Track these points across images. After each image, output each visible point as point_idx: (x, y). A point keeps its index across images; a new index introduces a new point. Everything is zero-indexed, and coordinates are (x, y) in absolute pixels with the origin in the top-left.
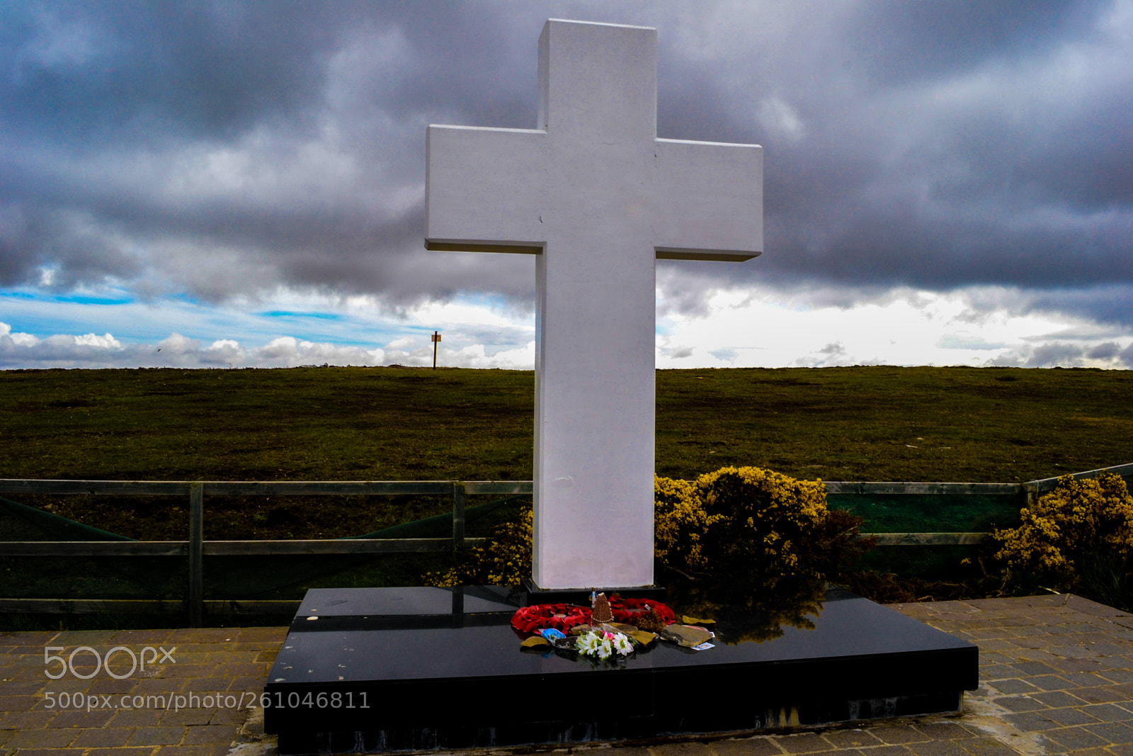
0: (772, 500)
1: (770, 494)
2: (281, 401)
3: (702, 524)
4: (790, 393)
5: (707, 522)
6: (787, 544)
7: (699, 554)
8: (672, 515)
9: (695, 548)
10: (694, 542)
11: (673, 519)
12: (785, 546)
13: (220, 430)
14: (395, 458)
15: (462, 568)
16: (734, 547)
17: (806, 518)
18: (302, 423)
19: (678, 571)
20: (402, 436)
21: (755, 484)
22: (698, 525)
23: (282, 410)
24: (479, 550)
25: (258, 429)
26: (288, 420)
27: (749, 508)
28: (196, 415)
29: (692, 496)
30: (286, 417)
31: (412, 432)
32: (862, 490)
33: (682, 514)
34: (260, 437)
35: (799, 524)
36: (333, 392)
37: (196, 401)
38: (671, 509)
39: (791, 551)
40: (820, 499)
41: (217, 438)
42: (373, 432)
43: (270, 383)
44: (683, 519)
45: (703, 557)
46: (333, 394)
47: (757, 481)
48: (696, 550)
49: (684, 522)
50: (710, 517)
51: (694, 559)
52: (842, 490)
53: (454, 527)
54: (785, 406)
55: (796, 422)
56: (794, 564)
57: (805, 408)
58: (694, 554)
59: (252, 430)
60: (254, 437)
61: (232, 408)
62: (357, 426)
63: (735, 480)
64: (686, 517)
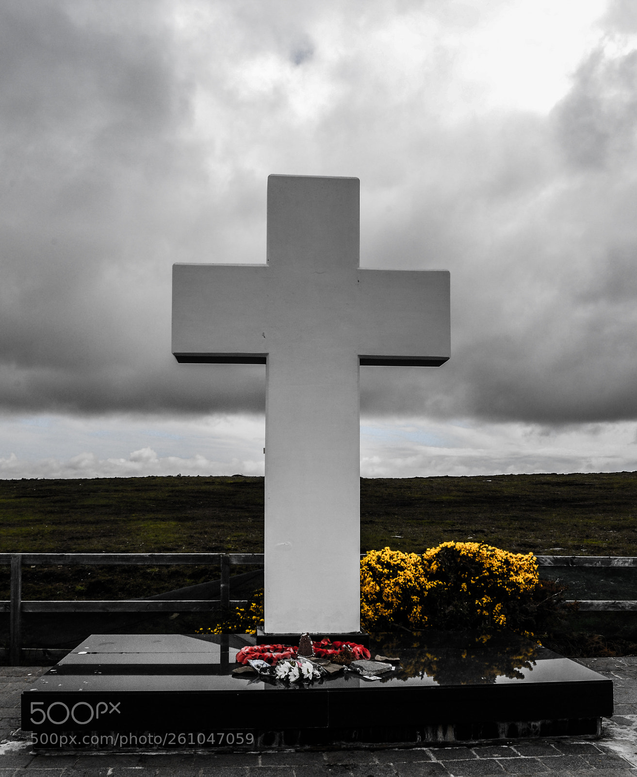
0: (484, 569)
1: (483, 564)
2: (124, 501)
3: (423, 589)
4: (562, 492)
5: (427, 587)
6: (498, 607)
7: (420, 613)
8: (396, 580)
9: (416, 609)
10: (416, 604)
11: (396, 584)
12: (496, 609)
13: (67, 523)
14: (199, 542)
15: (226, 624)
16: (451, 608)
17: (514, 584)
18: (135, 518)
19: (403, 627)
20: (212, 527)
21: (469, 555)
22: (419, 589)
23: (122, 508)
24: (241, 610)
25: (97, 522)
26: (124, 515)
27: (464, 576)
28: (52, 512)
29: (415, 565)
30: (123, 513)
31: (222, 523)
32: (573, 563)
33: (404, 579)
34: (96, 528)
35: (507, 589)
36: (170, 494)
37: (54, 502)
38: (395, 575)
39: (501, 612)
40: (532, 570)
41: (62, 528)
42: (190, 524)
43: (121, 487)
44: (404, 583)
45: (423, 616)
46: (169, 496)
47: (472, 553)
48: (417, 610)
49: (406, 586)
50: (430, 583)
51: (415, 617)
52: (555, 563)
53: (221, 591)
54: (554, 503)
55: (558, 515)
56: (503, 623)
57: (573, 504)
58: (415, 613)
59: (92, 523)
60: (92, 528)
61: (83, 507)
62: (179, 520)
63: (452, 553)
64: (408, 582)
